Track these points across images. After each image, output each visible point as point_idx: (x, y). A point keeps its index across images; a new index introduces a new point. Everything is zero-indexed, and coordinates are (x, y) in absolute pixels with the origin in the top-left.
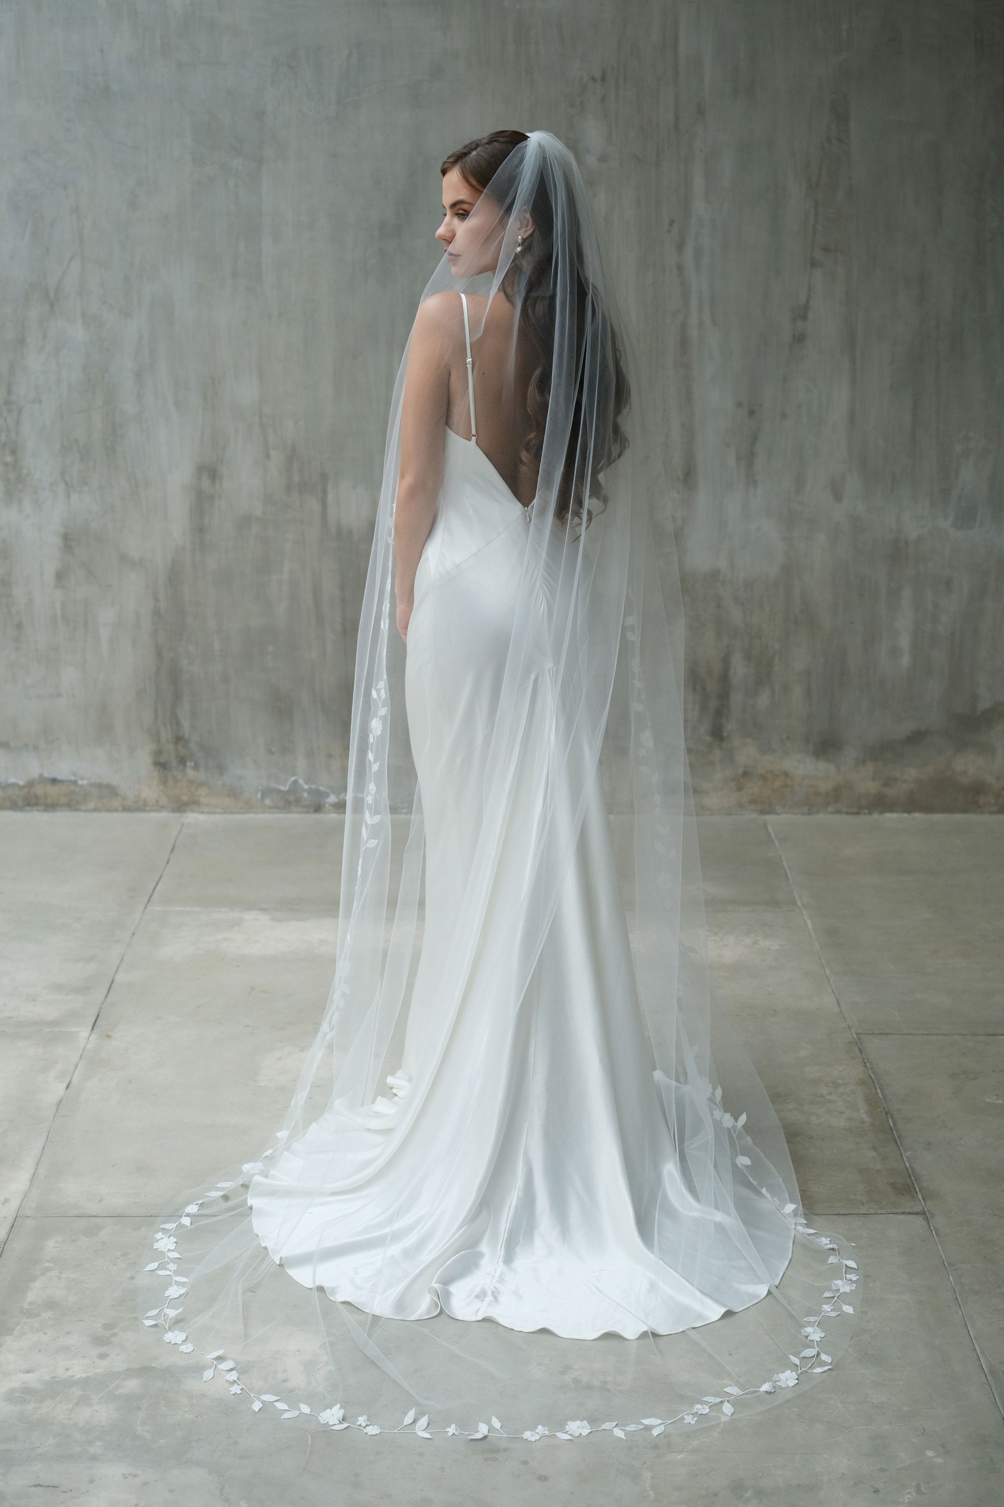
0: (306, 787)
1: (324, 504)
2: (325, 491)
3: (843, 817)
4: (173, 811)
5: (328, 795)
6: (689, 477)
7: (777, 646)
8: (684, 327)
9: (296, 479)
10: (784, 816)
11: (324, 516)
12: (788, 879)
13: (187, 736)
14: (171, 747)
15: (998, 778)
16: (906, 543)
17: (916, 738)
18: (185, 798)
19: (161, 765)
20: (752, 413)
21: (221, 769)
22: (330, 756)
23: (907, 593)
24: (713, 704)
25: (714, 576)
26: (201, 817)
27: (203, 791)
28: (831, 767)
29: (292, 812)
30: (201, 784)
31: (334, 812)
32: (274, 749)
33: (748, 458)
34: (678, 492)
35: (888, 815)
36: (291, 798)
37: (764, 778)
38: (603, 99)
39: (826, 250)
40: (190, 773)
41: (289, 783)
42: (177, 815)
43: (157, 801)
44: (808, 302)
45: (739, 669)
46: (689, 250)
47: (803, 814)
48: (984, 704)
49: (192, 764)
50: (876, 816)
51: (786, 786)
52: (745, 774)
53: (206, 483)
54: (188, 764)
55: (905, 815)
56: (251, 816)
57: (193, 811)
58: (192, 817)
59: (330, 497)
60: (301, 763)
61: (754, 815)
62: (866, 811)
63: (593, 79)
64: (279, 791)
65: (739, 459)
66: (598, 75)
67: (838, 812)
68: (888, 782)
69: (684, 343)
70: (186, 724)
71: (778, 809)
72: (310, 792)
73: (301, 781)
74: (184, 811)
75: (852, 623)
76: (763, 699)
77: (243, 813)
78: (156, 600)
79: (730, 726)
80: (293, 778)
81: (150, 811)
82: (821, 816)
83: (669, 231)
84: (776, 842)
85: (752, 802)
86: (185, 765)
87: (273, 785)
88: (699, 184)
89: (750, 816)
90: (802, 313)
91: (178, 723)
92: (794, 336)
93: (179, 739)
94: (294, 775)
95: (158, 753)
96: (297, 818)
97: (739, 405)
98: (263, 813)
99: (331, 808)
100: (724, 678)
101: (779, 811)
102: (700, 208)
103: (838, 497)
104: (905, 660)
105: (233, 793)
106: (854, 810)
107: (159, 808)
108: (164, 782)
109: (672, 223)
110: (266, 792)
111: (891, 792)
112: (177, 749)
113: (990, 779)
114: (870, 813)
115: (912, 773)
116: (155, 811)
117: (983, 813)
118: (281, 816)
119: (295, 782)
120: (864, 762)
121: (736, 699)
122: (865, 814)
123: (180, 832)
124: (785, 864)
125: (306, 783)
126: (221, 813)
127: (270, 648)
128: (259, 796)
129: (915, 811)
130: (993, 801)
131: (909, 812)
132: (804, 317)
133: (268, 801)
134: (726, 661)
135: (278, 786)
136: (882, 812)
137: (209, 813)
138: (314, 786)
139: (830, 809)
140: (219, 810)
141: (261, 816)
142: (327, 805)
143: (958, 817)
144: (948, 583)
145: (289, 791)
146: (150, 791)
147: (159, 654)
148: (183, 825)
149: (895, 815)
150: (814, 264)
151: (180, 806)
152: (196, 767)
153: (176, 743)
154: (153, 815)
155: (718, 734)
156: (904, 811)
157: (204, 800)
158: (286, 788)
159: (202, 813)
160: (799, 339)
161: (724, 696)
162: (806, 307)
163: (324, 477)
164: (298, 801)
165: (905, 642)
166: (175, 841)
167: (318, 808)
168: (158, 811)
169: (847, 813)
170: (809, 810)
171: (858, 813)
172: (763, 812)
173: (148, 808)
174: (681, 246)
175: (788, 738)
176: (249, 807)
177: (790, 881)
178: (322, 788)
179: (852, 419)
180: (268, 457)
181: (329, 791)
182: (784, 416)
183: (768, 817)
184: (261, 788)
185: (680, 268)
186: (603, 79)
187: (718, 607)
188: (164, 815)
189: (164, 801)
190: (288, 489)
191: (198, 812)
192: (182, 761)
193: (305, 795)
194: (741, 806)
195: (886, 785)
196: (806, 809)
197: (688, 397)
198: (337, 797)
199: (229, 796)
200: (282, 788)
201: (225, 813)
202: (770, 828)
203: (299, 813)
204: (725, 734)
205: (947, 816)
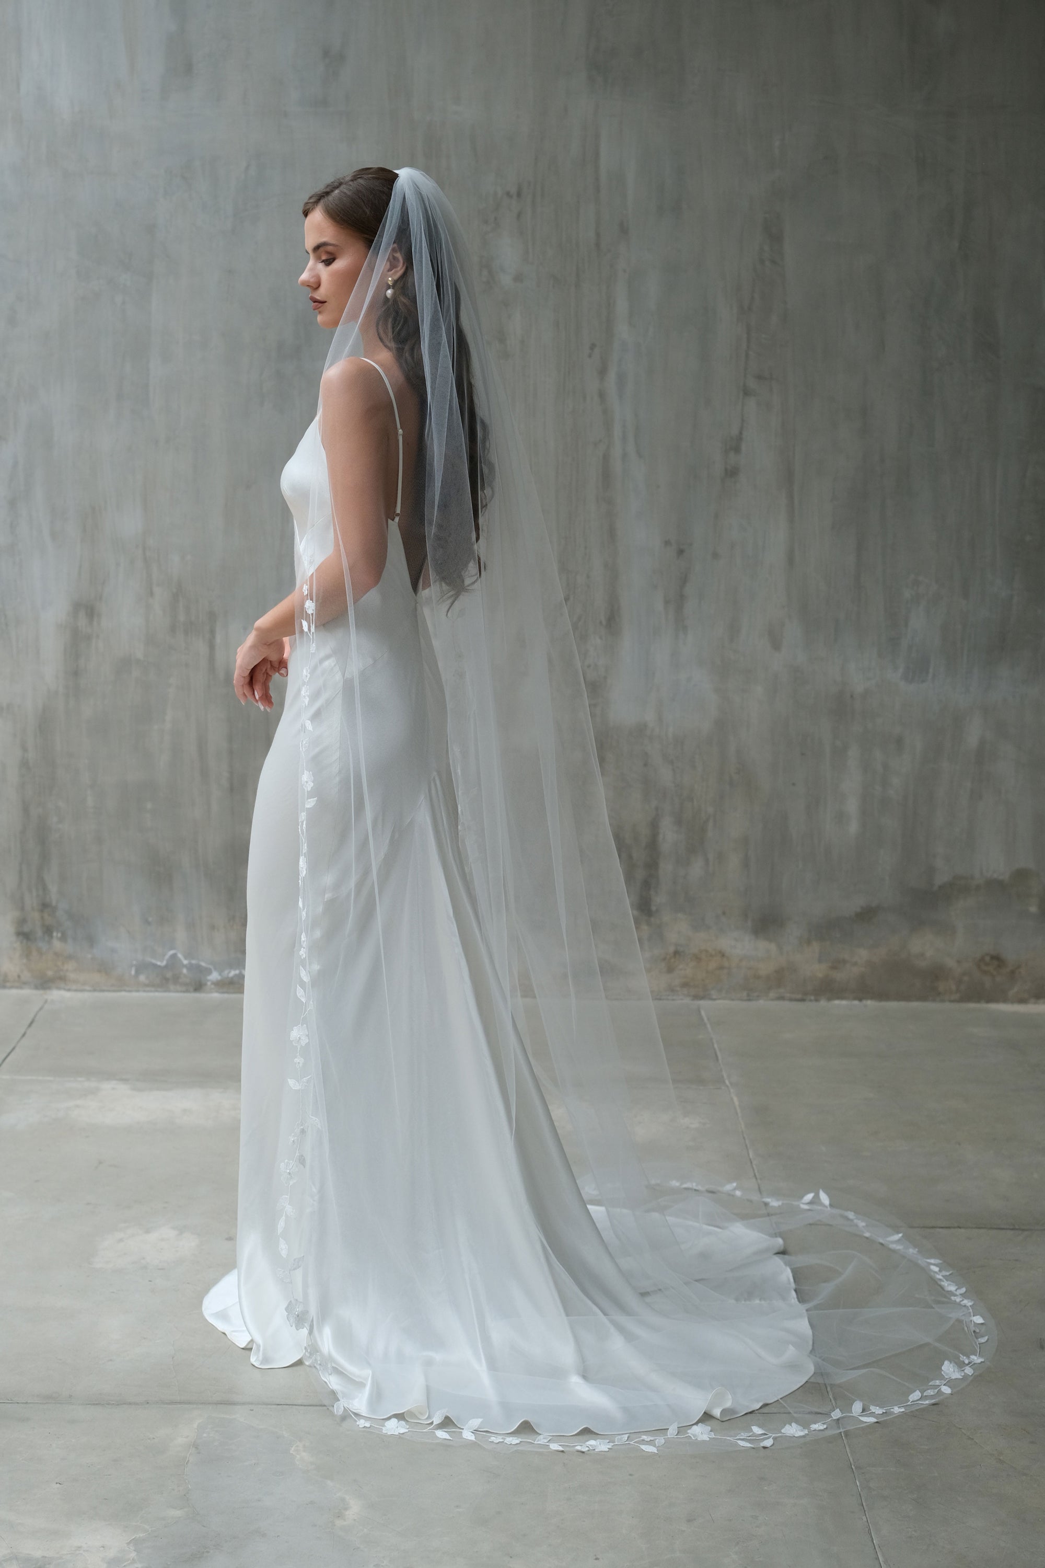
0: (185, 962)
1: (212, 646)
2: (212, 632)
3: (787, 1004)
4: (36, 988)
5: (209, 972)
6: (612, 622)
7: (710, 810)
8: (606, 458)
9: (182, 618)
10: (718, 1002)
11: (212, 659)
12: (717, 1059)
13: (54, 903)
14: (36, 915)
15: (959, 962)
16: (852, 696)
17: (867, 915)
18: (50, 973)
19: (24, 935)
20: (681, 552)
21: (91, 941)
22: (213, 927)
23: (854, 753)
24: (640, 874)
25: (640, 731)
26: (67, 995)
27: (70, 966)
28: (773, 947)
29: (169, 991)
30: (70, 957)
31: (217, 992)
32: (150, 919)
33: (677, 602)
34: (601, 638)
35: (837, 1002)
36: (169, 975)
37: (697, 958)
38: (519, 216)
39: (759, 377)
40: (57, 944)
41: (167, 957)
42: (41, 992)
43: (19, 976)
44: (741, 433)
45: (669, 835)
46: (612, 376)
47: (742, 1000)
48: (941, 878)
49: (59, 935)
50: (823, 1003)
51: (721, 968)
52: (676, 953)
53: (82, 622)
54: (55, 934)
55: (856, 1002)
56: (123, 994)
57: (59, 988)
58: (56, 995)
59: (219, 639)
60: (181, 935)
61: (687, 1001)
62: (813, 998)
63: (508, 194)
64: (155, 966)
65: (667, 602)
66: (513, 191)
67: (781, 998)
68: (837, 965)
69: (606, 476)
70: (53, 889)
71: (714, 994)
72: (190, 967)
73: (180, 956)
74: (49, 988)
75: (794, 784)
76: (697, 869)
77: (114, 991)
78: (24, 749)
79: (659, 899)
80: (172, 952)
81: (11, 987)
82: (761, 1002)
83: (590, 356)
84: (708, 1026)
85: (685, 985)
86: (51, 936)
87: (149, 959)
88: (622, 306)
89: (683, 1001)
90: (734, 445)
91: (45, 888)
92: (726, 470)
93: (45, 906)
94: (171, 949)
95: (22, 922)
96: (175, 997)
97: (667, 543)
98: (138, 991)
99: (213, 986)
100: (653, 845)
101: (714, 997)
102: (623, 331)
103: (776, 645)
104: (853, 828)
105: (104, 968)
106: (799, 996)
107: (20, 983)
108: (27, 954)
109: (593, 347)
110: (141, 968)
111: (839, 976)
112: (42, 918)
113: (950, 963)
114: (817, 1000)
115: (863, 954)
116: (17, 988)
117: (943, 1001)
118: (157, 994)
119: (174, 956)
120: (809, 942)
121: (666, 868)
122: (811, 1000)
123: (41, 1009)
124: (716, 1046)
125: (186, 958)
126: (90, 991)
127: (149, 806)
128: (133, 972)
129: (867, 999)
130: (954, 987)
131: (860, 1000)
132: (737, 450)
133: (142, 978)
134: (654, 825)
135: (154, 961)
136: (829, 999)
137: (76, 990)
138: (194, 962)
139: (772, 994)
140: (87, 988)
141: (135, 994)
142: (209, 983)
143: (915, 1004)
144: (899, 741)
145: (166, 966)
146: (11, 966)
147: (26, 810)
148: (46, 1001)
149: (844, 1002)
150: (747, 392)
151: (44, 983)
152: (63, 938)
153: (42, 911)
154: (14, 992)
155: (644, 908)
156: (855, 999)
157: (72, 976)
158: (164, 963)
159: (69, 990)
160: (732, 473)
161: (652, 865)
162: (740, 438)
163: (212, 616)
164: (176, 979)
165: (852, 806)
166: (35, 1016)
167: (199, 987)
168: (21, 988)
169: (791, 1000)
170: (748, 995)
171: (803, 1000)
172: (696, 997)
173: (8, 984)
174: (603, 372)
175: (724, 913)
176: (121, 984)
177: (720, 1061)
178: (203, 964)
179: (791, 560)
180: (152, 594)
181: (211, 967)
182: (715, 556)
183: (702, 1003)
184: (134, 962)
185: (602, 395)
186: (519, 194)
187: (646, 765)
188: (26, 992)
189: (26, 976)
190: (173, 629)
191: (65, 989)
192: (48, 931)
193: (185, 971)
194: (672, 990)
195: (834, 968)
196: (745, 994)
197: (612, 533)
198: (220, 974)
199: (99, 971)
200: (159, 963)
201: (95, 990)
202: (703, 1013)
203: (177, 991)
204: (654, 908)
205: (902, 1004)
